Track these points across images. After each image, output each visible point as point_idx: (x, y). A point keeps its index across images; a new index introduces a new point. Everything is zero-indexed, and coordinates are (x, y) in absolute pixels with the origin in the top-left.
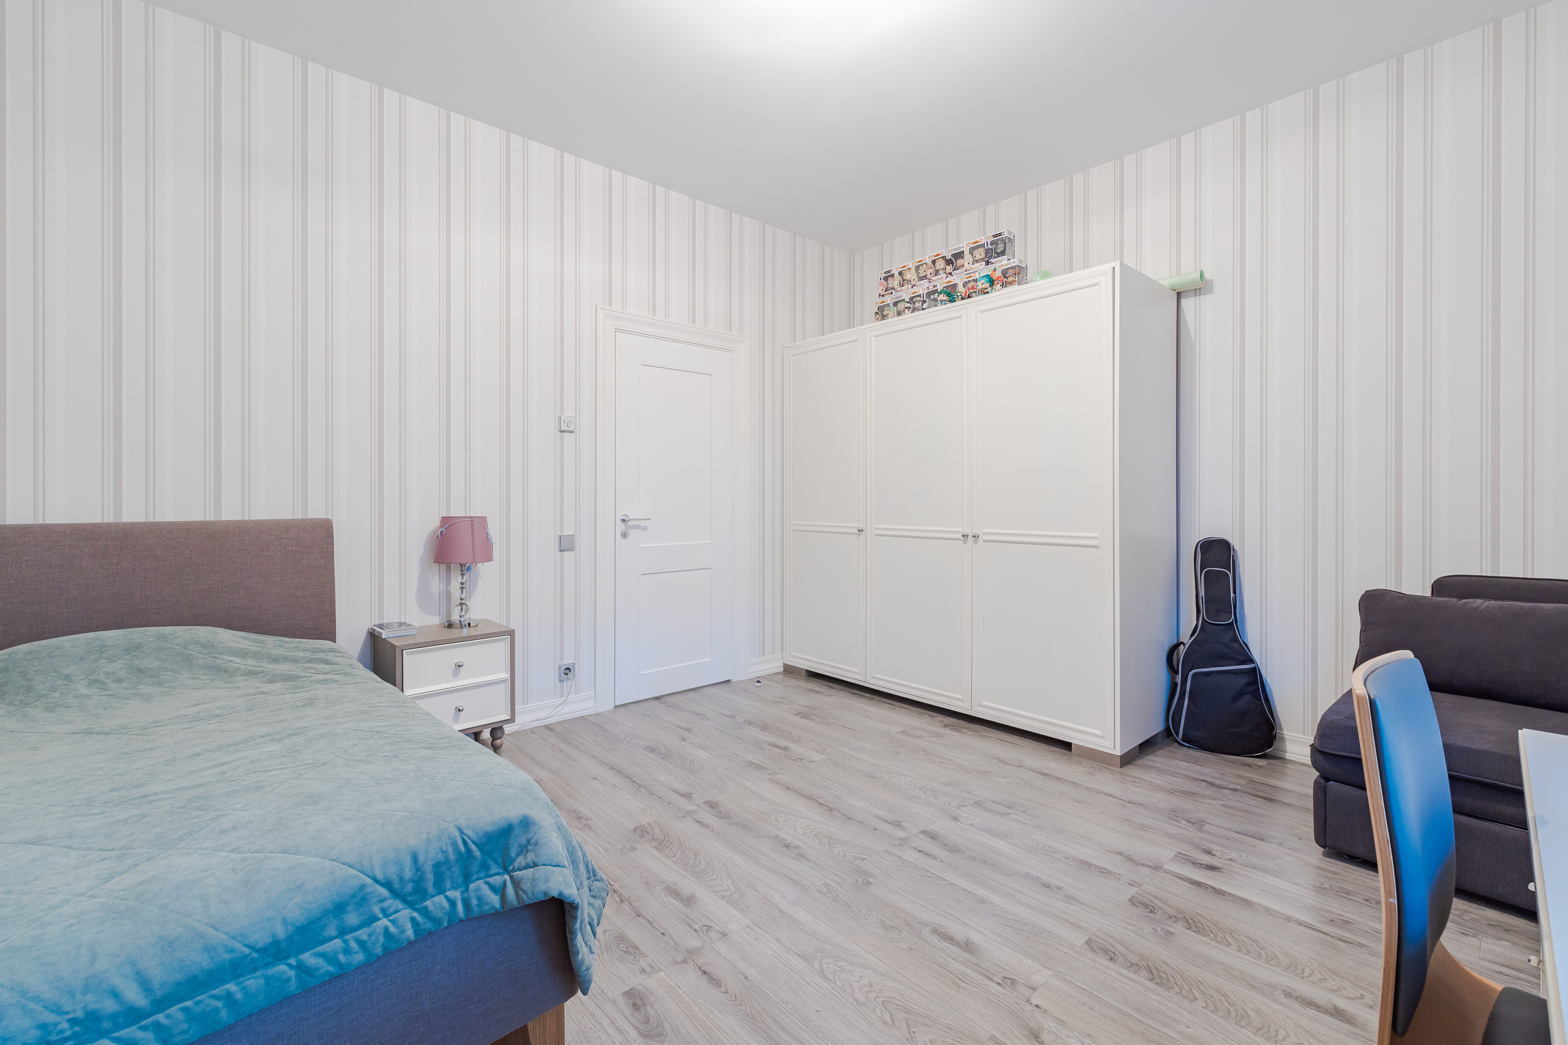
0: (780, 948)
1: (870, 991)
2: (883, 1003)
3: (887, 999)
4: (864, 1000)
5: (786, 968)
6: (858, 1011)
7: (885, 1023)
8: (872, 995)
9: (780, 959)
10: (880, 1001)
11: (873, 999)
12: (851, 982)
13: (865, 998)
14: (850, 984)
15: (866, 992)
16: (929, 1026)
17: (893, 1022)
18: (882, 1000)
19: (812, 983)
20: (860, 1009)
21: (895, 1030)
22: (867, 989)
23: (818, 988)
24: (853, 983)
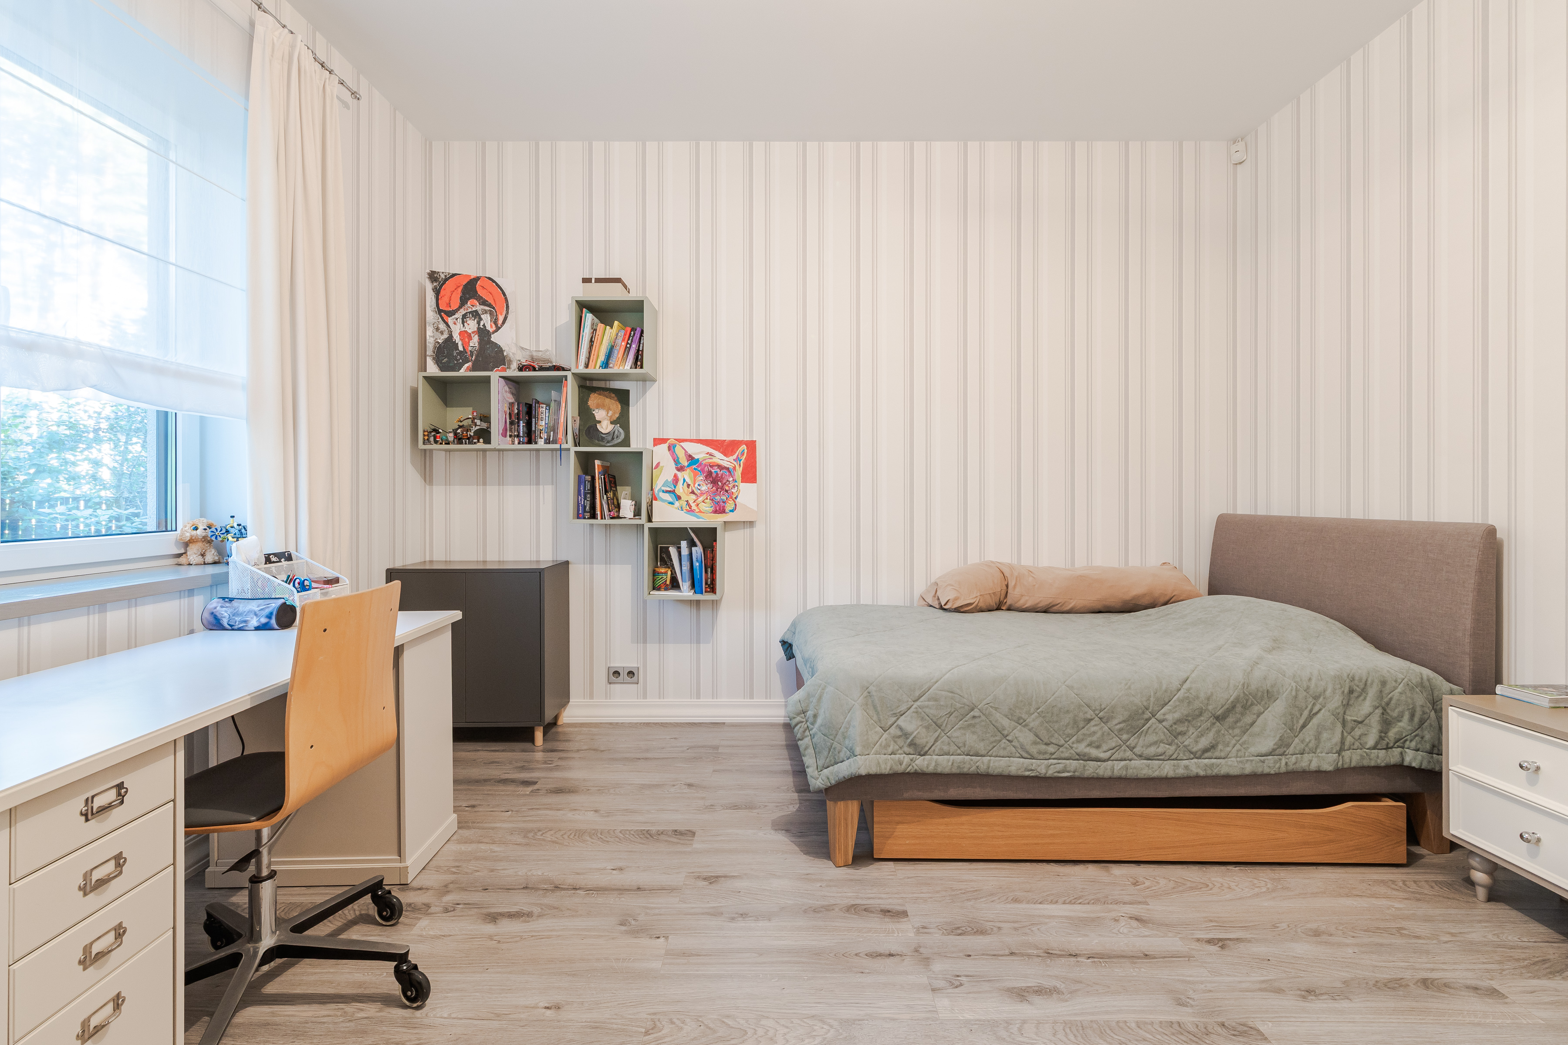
0: (880, 1014)
1: (766, 1033)
2: (746, 1033)
3: (745, 1037)
4: (762, 1023)
5: (852, 1001)
6: (757, 1011)
7: (728, 1017)
8: (760, 1032)
9: (865, 1005)
10: (750, 1032)
11: (757, 1028)
12: (788, 1030)
13: (763, 1025)
14: (787, 1027)
15: (768, 1030)
16: (693, 1040)
17: (723, 1022)
18: (749, 1033)
19: (815, 1005)
20: (757, 1013)
21: (716, 1017)
22: (771, 1033)
23: (805, 1005)
24: (786, 1030)
